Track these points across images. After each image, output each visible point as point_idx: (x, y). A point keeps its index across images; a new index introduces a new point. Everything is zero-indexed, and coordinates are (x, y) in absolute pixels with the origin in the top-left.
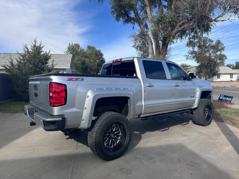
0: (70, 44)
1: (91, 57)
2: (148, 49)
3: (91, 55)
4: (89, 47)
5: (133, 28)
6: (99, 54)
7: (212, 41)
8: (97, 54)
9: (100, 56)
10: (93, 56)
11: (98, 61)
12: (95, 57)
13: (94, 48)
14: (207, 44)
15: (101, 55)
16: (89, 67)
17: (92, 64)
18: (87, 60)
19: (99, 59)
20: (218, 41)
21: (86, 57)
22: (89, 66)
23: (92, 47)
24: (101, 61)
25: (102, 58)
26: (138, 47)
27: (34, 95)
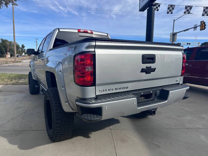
27: (141, 72)
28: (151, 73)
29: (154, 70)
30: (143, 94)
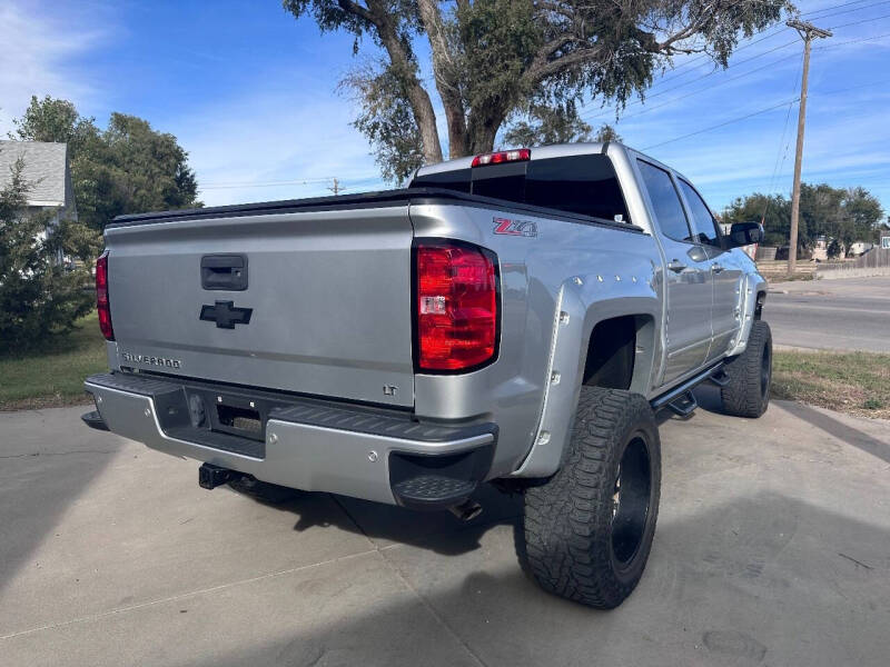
0: (34, 98)
1: (131, 161)
2: (419, 138)
3: (133, 153)
4: (121, 122)
5: (356, 49)
6: (168, 151)
7: (588, 130)
8: (159, 150)
9: (173, 161)
10: (140, 158)
11: (166, 180)
12: (150, 162)
13: (142, 126)
14: (572, 137)
15: (179, 156)
16: (133, 203)
17: (143, 191)
18: (117, 173)
19: (168, 174)
20: (608, 128)
21: (110, 160)
22: (131, 198)
23: (132, 119)
24: (179, 181)
25: (181, 169)
26: (375, 126)
27: (201, 318)
28: (236, 326)
29: (245, 315)
30: (224, 404)
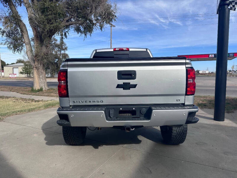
27: (116, 88)
28: (131, 89)
29: (134, 86)
30: (123, 110)
